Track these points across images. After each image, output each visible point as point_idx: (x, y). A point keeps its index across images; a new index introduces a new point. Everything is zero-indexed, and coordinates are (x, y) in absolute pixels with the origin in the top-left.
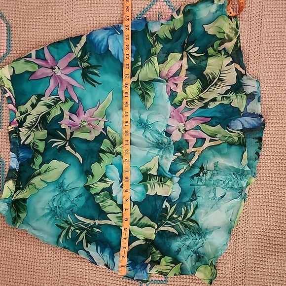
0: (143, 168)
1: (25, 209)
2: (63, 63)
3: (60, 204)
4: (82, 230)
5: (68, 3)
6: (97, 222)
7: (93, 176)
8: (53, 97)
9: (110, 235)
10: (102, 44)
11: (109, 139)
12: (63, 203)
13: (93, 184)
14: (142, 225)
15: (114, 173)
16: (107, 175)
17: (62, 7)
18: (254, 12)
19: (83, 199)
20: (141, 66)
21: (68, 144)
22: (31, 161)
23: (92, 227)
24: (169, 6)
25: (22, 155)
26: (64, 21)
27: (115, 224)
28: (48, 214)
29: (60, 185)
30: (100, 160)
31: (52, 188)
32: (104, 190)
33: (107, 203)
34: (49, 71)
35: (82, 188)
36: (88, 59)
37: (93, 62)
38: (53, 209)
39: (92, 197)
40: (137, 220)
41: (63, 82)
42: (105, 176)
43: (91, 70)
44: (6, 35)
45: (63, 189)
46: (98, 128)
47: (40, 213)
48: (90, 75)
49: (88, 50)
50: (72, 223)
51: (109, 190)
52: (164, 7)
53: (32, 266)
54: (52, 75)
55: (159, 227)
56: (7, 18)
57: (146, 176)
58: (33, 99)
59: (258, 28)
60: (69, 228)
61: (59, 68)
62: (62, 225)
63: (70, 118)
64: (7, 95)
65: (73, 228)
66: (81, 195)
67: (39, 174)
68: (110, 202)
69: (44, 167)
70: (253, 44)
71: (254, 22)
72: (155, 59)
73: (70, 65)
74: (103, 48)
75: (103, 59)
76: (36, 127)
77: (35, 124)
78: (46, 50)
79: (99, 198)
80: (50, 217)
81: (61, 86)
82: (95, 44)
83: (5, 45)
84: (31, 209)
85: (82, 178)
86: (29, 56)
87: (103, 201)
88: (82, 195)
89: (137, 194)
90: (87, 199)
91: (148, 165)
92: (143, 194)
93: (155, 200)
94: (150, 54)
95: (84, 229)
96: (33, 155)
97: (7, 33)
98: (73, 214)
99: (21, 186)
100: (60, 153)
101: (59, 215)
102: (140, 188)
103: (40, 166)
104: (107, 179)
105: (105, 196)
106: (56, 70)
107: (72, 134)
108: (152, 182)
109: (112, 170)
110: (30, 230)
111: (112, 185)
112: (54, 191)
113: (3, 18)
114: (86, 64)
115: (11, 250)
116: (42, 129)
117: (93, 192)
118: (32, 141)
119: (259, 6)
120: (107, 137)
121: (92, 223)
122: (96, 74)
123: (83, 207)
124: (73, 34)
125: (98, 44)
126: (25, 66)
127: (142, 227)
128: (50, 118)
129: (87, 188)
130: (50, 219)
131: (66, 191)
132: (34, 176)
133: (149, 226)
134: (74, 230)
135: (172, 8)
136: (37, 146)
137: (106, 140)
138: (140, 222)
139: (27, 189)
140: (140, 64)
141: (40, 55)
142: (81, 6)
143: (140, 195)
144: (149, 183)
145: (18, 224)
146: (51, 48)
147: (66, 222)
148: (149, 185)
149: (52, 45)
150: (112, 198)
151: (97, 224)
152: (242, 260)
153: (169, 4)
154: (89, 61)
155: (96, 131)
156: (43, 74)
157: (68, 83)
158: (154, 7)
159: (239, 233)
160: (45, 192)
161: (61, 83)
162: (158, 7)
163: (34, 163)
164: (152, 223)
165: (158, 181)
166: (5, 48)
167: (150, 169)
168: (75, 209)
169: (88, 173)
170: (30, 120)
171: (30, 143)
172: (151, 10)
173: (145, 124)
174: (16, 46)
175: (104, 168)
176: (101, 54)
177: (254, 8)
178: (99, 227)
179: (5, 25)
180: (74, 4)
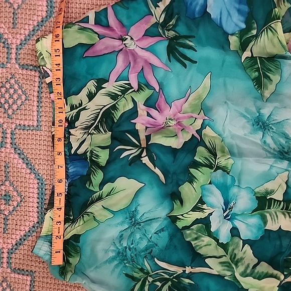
0: (261, 189)
1: (78, 251)
2: (137, 31)
3: (132, 244)
4: (164, 281)
6: (188, 270)
7: (182, 203)
8: (121, 83)
10: (197, 4)
11: (206, 147)
12: (136, 241)
13: (182, 215)
14: (260, 276)
15: (215, 198)
16: (205, 199)
19: (165, 235)
20: (256, 37)
21: (144, 154)
22: (87, 178)
23: (179, 277)
25: (73, 170)
27: (217, 274)
28: (114, 258)
29: (131, 215)
30: (191, 179)
31: (120, 219)
32: (197, 221)
33: (203, 241)
34: (117, 43)
35: (165, 219)
36: (175, 26)
37: (182, 29)
38: (121, 251)
39: (179, 234)
40: (251, 267)
41: (139, 60)
42: (201, 201)
43: (181, 41)
45: (135, 220)
46: (190, 129)
47: (101, 256)
48: (181, 49)
49: (176, 11)
50: (150, 272)
51: (205, 223)
54: (122, 50)
55: (286, 277)
57: (263, 202)
58: (91, 86)
60: (146, 279)
61: (132, 39)
62: (135, 275)
63: (149, 115)
64: (48, 80)
65: (151, 279)
66: (162, 230)
67: (100, 198)
68: (207, 239)
69: (107, 187)
72: (278, 26)
73: (148, 34)
74: (198, 9)
75: (197, 26)
76: (97, 128)
77: (94, 123)
78: (110, 11)
79: (190, 234)
80: (116, 262)
81: (133, 67)
82: (187, 3)
84: (86, 251)
85: (167, 203)
86: (85, 20)
87: (196, 239)
88: (165, 229)
89: (249, 228)
90: (171, 238)
91: (269, 186)
92: (259, 229)
93: (280, 238)
94: (270, 18)
95: (167, 280)
96: (89, 168)
98: (153, 258)
99: (72, 218)
100: (132, 167)
101: (129, 260)
102: (255, 220)
103: (102, 185)
104: (204, 206)
105: (199, 230)
106: (128, 42)
107: (148, 138)
108: (272, 210)
109: (212, 193)
110: (87, 283)
111: (211, 214)
112: (123, 222)
114: (172, 34)
116: (105, 131)
117: (180, 225)
118: (89, 149)
120: (202, 143)
121: (180, 270)
122: (190, 48)
123: (167, 248)
125: (191, 4)
126: (79, 35)
127: (260, 278)
128: (117, 115)
129: (174, 219)
130: (117, 266)
131: (139, 224)
132: (93, 202)
133: (272, 276)
134: (153, 281)
136: (98, 156)
137: (200, 149)
138: (256, 271)
139: (81, 222)
140: (254, 32)
141: (101, 19)
143: (255, 230)
144: (268, 212)
145: (69, 275)
146: (118, 8)
147: (142, 270)
148: (268, 215)
149: (120, 4)
150: (210, 234)
151: (187, 272)
154: (177, 29)
155: (185, 135)
156: (106, 48)
157: (146, 61)
160: (109, 225)
161: (135, 61)
163: (91, 182)
164: (276, 272)
165: (282, 209)
166: (45, 9)
167: (272, 192)
168: (156, 250)
169: (175, 197)
170: (85, 117)
171: (86, 152)
173: (263, 123)
175: (199, 190)
176: (194, 19)
178: (190, 276)
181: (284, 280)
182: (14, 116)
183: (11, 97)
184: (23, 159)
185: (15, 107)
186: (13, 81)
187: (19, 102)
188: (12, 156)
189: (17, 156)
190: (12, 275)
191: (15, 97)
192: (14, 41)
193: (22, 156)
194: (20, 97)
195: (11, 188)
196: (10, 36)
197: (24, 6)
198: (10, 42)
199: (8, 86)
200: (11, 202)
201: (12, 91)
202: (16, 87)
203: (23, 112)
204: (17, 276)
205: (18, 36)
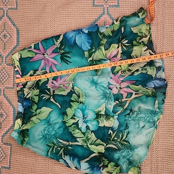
0: (97, 110)
1: (28, 135)
2: (49, 51)
3: (49, 133)
4: (61, 148)
5: (52, 17)
6: (71, 143)
7: (67, 116)
8: (43, 71)
9: (78, 151)
10: (72, 40)
11: (76, 94)
12: (50, 132)
13: (67, 120)
14: (97, 145)
15: (79, 114)
16: (75, 115)
17: (48, 19)
18: (159, 20)
19: (62, 129)
20: (95, 52)
21: (52, 97)
22: (30, 107)
23: (67, 146)
24: (110, 17)
25: (25, 104)
26: (50, 26)
27: (81, 144)
28: (42, 138)
29: (48, 122)
30: (71, 106)
31: (43, 123)
32: (74, 124)
33: (76, 131)
34: (42, 56)
35: (61, 123)
36: (64, 48)
37: (67, 50)
38: (44, 135)
39: (67, 128)
40: (94, 141)
41: (50, 62)
43: (66, 55)
44: (16, 35)
45: (50, 123)
46: (69, 88)
47: (37, 138)
48: (65, 58)
49: (64, 43)
50: (56, 144)
51: (77, 124)
52: (107, 18)
53: (32, 169)
54: (43, 59)
55: (107, 145)
56: (17, 25)
57: (98, 115)
58: (31, 72)
59: (162, 29)
60: (54, 147)
61: (47, 54)
62: (50, 145)
64: (16, 69)
65: (56, 147)
66: (60, 127)
67: (36, 115)
68: (78, 131)
69: (38, 111)
70: (159, 38)
71: (159, 26)
72: (103, 48)
73: (54, 52)
74: (72, 42)
75: (73, 48)
76: (33, 88)
78: (40, 43)
79: (71, 129)
80: (43, 140)
81: (48, 65)
82: (68, 40)
83: (16, 40)
84: (31, 136)
85: (61, 116)
86: (30, 48)
87: (73, 131)
88: (61, 127)
89: (93, 126)
90: (64, 130)
91: (99, 109)
92: (97, 126)
93: (104, 129)
94: (100, 45)
95: (63, 147)
96: (32, 104)
97: (17, 34)
98: (57, 138)
99: (25, 122)
100: (47, 103)
101: (48, 139)
102: (95, 123)
103: (36, 110)
104: (75, 117)
105: (74, 127)
106: (46, 55)
107: (54, 91)
108: (101, 119)
109: (78, 112)
110: (31, 148)
111: (78, 121)
112: (45, 124)
113: (14, 26)
114: (63, 51)
115: (20, 160)
116: (36, 90)
117: (67, 125)
118: (31, 96)
119: (162, 17)
120: (74, 92)
121: (68, 143)
122: (69, 57)
123: (62, 134)
124: (55, 34)
125: (70, 40)
126: (28, 54)
128: (41, 83)
129: (64, 123)
130: (43, 141)
131: (51, 125)
132: (33, 116)
133: (101, 145)
134: (57, 148)
135: (112, 18)
136: (34, 99)
137: (74, 95)
138: (96, 143)
139: (29, 124)
140: (94, 50)
141: (36, 47)
142: (60, 18)
143: (95, 127)
144: (100, 119)
145: (24, 145)
146: (43, 43)
147: (53, 143)
148: (100, 120)
149: (43, 41)
150: (79, 129)
151: (70, 144)
152: (156, 164)
153: (110, 16)
154: (65, 50)
155: (68, 90)
156: (37, 58)
157: (52, 63)
158: (102, 18)
159: (154, 148)
160: (40, 125)
161: (48, 63)
162: (104, 18)
163: (32, 109)
164: (103, 143)
165: (105, 118)
166: (16, 42)
167: (101, 111)
168: (58, 135)
169: (64, 114)
170: (29, 84)
171: (29, 97)
172: (100, 20)
174: (22, 41)
175: (74, 111)
176: (71, 45)
177: (159, 18)
178: (71, 146)
179: (16, 29)
180: (55, 17)
181: (106, 146)
182: (4, 83)
183: (3, 76)
184: (7, 100)
185: (5, 80)
186: (4, 70)
187: (6, 78)
188: (3, 99)
189: (5, 99)
190: (4, 146)
191: (5, 76)
192: (4, 55)
193: (7, 99)
194: (6, 76)
195: (3, 112)
196: (3, 53)
197: (8, 42)
198: (3, 55)
199: (2, 72)
200: (3, 117)
201: (3, 74)
202: (5, 72)
203: (8, 82)
204: (5, 146)
205: (6, 53)
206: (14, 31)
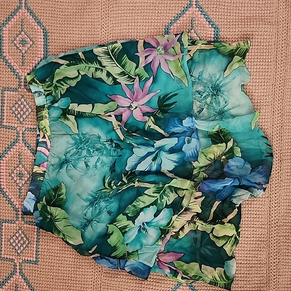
5: (104, 10)
17: (98, 13)
18: (281, 17)
24: (201, 11)
26: (100, 26)
44: (42, 40)
52: (196, 13)
53: (75, 263)
56: (44, 24)
59: (284, 31)
70: (280, 46)
71: (281, 26)
83: (42, 49)
97: (44, 39)
113: (39, 24)
115: (53, 248)
119: (285, 12)
124: (109, 39)
135: (204, 13)
142: (117, 12)
152: (276, 247)
158: (187, 12)
159: (273, 222)
162: (190, 13)
172: (184, 15)
174: (53, 51)
177: (281, 13)
179: (42, 31)
180: (110, 10)
206: (39, 33)
